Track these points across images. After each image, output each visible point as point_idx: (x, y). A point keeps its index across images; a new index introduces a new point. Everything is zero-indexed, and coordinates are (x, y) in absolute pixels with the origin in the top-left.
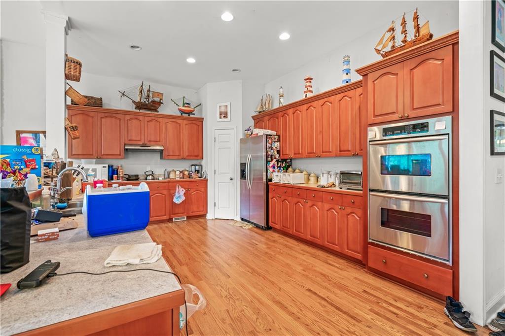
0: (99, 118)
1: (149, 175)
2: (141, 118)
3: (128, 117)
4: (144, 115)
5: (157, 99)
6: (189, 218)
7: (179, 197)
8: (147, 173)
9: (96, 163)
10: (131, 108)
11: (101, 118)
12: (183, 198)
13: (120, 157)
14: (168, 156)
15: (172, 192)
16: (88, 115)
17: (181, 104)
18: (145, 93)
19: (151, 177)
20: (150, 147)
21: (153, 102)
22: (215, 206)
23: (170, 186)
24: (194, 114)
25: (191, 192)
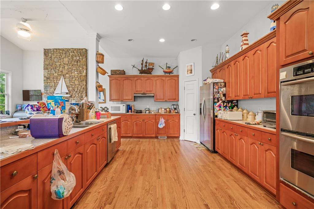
0: (122, 81)
1: (147, 110)
2: (142, 78)
3: (136, 79)
4: (144, 77)
5: (151, 67)
6: (168, 137)
7: (162, 124)
8: (146, 110)
9: (121, 104)
10: (136, 72)
11: (123, 80)
12: (164, 125)
13: (132, 100)
14: (157, 99)
15: (157, 121)
16: (117, 80)
17: (165, 68)
18: (144, 64)
19: (148, 112)
20: (146, 94)
21: (149, 68)
22: (184, 131)
23: (157, 117)
24: (173, 73)
25: (169, 121)
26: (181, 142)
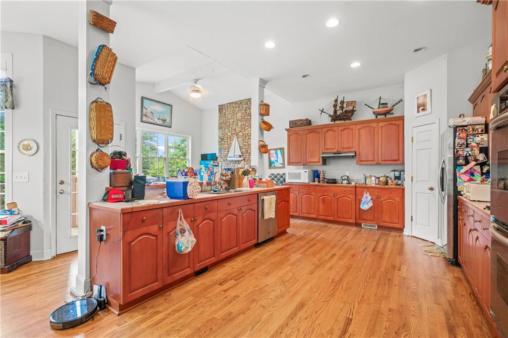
0: (305, 135)
1: (345, 179)
2: (336, 129)
3: (325, 130)
4: (338, 126)
5: (351, 108)
6: (380, 227)
7: (366, 204)
8: (343, 178)
9: (303, 169)
10: (326, 120)
11: (307, 134)
12: (371, 204)
13: (318, 164)
14: (361, 161)
15: (359, 197)
16: (298, 134)
17: (376, 107)
18: (339, 105)
19: (345, 182)
20: (341, 154)
21: (346, 111)
22: (412, 220)
23: (358, 191)
24: (393, 114)
25: (382, 199)
26: (405, 238)
